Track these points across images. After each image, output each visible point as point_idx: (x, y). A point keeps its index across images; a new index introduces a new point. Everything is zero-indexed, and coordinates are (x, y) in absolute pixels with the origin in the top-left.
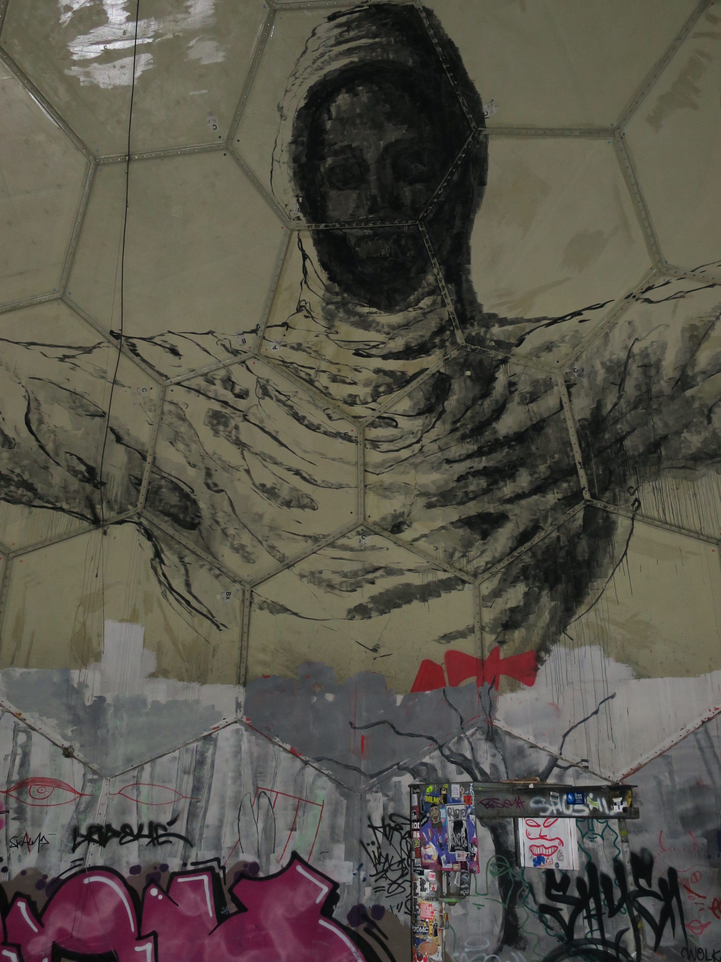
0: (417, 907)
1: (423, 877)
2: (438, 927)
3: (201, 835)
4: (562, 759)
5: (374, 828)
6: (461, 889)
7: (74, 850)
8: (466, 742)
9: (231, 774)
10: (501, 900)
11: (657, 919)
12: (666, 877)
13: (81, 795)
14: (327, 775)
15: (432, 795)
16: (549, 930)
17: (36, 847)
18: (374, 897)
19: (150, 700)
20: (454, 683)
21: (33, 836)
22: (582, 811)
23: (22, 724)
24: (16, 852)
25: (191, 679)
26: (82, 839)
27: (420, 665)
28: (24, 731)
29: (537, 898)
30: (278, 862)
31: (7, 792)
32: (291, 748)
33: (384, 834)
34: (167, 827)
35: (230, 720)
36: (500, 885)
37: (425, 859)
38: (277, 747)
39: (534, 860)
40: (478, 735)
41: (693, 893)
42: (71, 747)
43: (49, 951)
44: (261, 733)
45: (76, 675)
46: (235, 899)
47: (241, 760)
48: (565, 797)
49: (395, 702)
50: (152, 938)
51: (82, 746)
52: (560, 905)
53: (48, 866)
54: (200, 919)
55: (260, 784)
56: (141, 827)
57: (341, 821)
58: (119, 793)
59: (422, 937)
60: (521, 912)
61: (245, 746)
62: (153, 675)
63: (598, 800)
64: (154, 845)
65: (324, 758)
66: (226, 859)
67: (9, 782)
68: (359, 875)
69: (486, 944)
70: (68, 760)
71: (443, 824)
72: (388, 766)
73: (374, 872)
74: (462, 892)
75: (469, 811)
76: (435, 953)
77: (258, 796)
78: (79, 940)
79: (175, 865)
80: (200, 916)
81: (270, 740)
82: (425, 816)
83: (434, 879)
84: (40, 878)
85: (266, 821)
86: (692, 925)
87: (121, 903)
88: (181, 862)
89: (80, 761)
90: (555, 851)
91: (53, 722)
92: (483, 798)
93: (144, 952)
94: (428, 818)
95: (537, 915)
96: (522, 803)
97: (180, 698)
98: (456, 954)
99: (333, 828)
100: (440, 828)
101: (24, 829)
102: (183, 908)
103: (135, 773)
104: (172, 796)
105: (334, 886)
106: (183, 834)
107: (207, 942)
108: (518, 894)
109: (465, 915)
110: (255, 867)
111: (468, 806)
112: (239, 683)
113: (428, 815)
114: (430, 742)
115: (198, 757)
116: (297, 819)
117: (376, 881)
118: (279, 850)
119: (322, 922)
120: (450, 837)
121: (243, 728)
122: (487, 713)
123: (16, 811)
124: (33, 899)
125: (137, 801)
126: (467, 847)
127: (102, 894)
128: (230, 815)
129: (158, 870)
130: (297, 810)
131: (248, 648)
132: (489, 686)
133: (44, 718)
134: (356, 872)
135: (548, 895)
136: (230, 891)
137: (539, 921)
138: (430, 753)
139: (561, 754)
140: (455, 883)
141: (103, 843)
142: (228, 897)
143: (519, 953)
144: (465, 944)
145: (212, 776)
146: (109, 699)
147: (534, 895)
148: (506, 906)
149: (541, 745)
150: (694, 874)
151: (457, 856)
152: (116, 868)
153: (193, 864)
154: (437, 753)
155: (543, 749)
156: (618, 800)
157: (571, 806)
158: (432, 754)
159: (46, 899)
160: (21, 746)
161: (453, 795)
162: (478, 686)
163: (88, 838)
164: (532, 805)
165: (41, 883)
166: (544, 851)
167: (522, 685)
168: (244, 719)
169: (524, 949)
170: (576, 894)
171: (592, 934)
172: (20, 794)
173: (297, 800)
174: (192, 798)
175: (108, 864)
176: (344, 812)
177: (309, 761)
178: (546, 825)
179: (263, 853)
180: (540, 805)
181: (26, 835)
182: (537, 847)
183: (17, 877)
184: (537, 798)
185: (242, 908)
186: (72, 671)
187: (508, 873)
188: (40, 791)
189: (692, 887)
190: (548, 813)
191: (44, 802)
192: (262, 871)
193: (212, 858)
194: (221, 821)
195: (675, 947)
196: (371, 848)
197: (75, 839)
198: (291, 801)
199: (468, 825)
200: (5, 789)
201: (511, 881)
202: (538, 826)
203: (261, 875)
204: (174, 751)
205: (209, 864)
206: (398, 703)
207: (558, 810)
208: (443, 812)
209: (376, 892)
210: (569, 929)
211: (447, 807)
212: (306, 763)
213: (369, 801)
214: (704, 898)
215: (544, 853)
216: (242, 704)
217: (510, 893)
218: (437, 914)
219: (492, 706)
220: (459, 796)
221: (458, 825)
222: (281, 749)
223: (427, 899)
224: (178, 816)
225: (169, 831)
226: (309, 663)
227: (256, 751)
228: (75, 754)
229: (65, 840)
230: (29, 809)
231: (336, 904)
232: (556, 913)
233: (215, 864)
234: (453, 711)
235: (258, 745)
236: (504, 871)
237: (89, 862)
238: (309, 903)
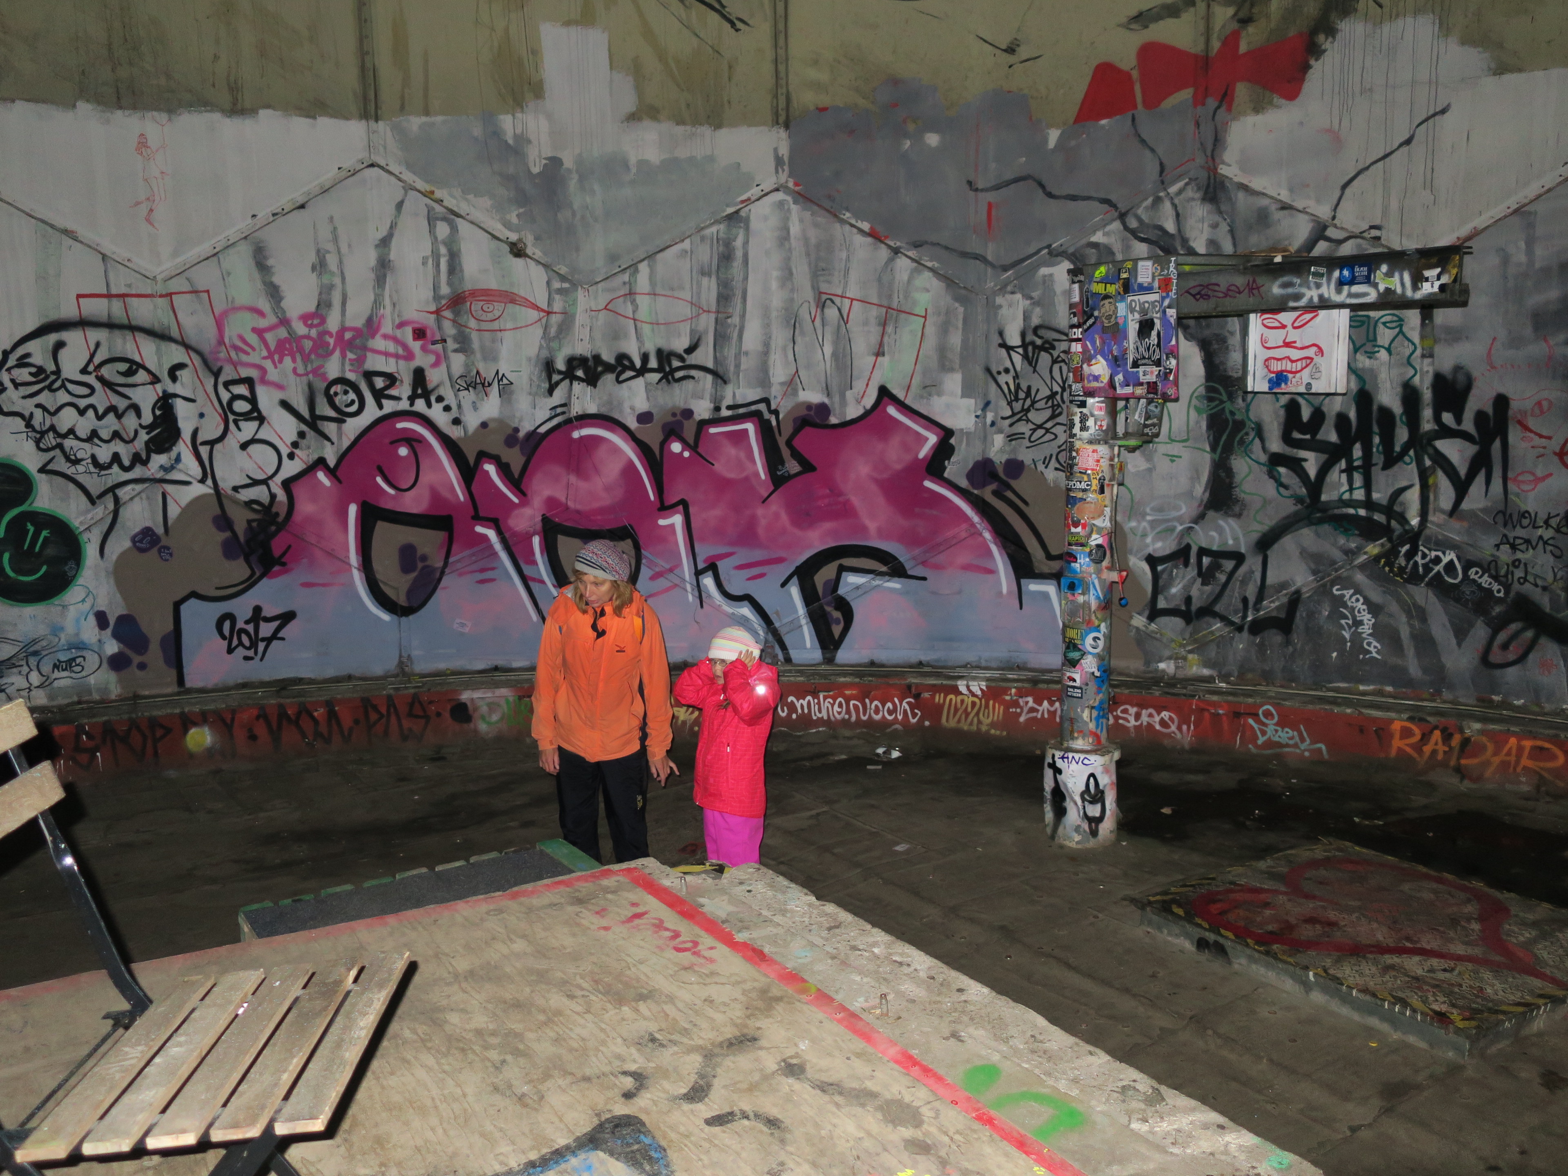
0: (1074, 454)
1: (1084, 410)
2: (1106, 482)
3: (738, 366)
4: (1335, 226)
5: (1009, 349)
6: (1145, 426)
7: (550, 392)
8: (1167, 205)
9: (775, 274)
10: (1208, 449)
11: (1463, 471)
12: (1490, 410)
13: (549, 313)
14: (931, 269)
15: (1105, 281)
16: (1282, 490)
17: (495, 390)
18: (1007, 448)
19: (633, 160)
20: (1151, 103)
21: (488, 373)
22: (1365, 295)
23: (438, 208)
24: (466, 397)
25: (696, 121)
26: (561, 377)
27: (1091, 73)
28: (444, 219)
29: (1267, 444)
30: (859, 402)
31: (437, 312)
32: (871, 228)
33: (1025, 356)
34: (685, 356)
35: (767, 186)
36: (1210, 427)
37: (1089, 381)
38: (847, 227)
39: (1270, 381)
40: (1190, 193)
41: (1531, 431)
42: (520, 240)
43: (539, 526)
44: (819, 206)
45: (508, 124)
46: (796, 455)
47: (790, 250)
48: (1336, 274)
49: (1046, 141)
50: (681, 507)
51: (537, 238)
52: (1303, 454)
53: (518, 414)
54: (747, 483)
55: (824, 287)
56: (645, 358)
57: (956, 339)
58: (605, 308)
59: (1080, 495)
60: (1240, 465)
61: (795, 229)
62: (633, 117)
63: (1397, 275)
64: (668, 382)
65: (926, 243)
66: (779, 399)
67: (437, 297)
68: (985, 417)
69: (1181, 509)
70: (520, 262)
71: (1121, 326)
72: (1032, 250)
73: (1008, 413)
74: (1146, 430)
75: (1166, 302)
76: (1099, 516)
77: (822, 306)
78: (578, 512)
79: (702, 409)
80: (747, 479)
81: (835, 216)
82: (1092, 315)
83: (1103, 413)
84: (510, 431)
85: (836, 342)
86: (1520, 478)
87: (631, 464)
88: (712, 406)
89: (538, 262)
90: (1307, 366)
91: (486, 202)
92: (1192, 283)
93: (672, 526)
94: (1096, 318)
95: (1265, 469)
96: (1258, 288)
97: (682, 153)
98: (1133, 524)
99: (942, 350)
100: (1116, 332)
101: (473, 364)
102: (720, 467)
103: (626, 277)
104: (686, 311)
105: (947, 433)
106: (710, 365)
107: (760, 511)
108: (1238, 439)
109: (1150, 470)
110: (823, 410)
111: (1164, 294)
112: (777, 123)
113: (1096, 313)
114: (1106, 207)
115: (721, 249)
116: (886, 339)
117: (1011, 425)
118: (859, 385)
119: (928, 484)
120: (1132, 347)
121: (789, 199)
122: (1209, 153)
123: (456, 339)
124: (504, 460)
125: (635, 320)
126: (1159, 360)
127: (601, 452)
128: (780, 336)
129: (679, 417)
130: (884, 325)
131: (787, 59)
132: (1216, 104)
133: (471, 197)
134: (979, 413)
135: (1287, 438)
136: (789, 443)
137: (1266, 477)
138: (1105, 226)
139: (1334, 218)
140: (1136, 417)
141: (592, 380)
142: (786, 452)
143: (1231, 521)
144: (1148, 510)
145: (746, 278)
146: (568, 162)
147: (1262, 440)
148: (1216, 457)
149: (1299, 205)
150: (1539, 403)
151: (1141, 374)
152: (616, 416)
153: (729, 408)
154: (1116, 225)
155: (1303, 211)
156: (1432, 273)
157: (1346, 288)
158: (1108, 228)
159: (522, 460)
160: (445, 243)
161: (1140, 280)
162: (1195, 105)
163: (569, 375)
164: (1276, 290)
165: (512, 439)
166: (1289, 366)
167: (1277, 100)
168: (791, 184)
169: (1239, 516)
170: (1333, 437)
171: (1351, 494)
172: (457, 314)
173: (884, 310)
174: (718, 312)
175: (604, 411)
176: (960, 324)
177: (900, 247)
178: (1296, 325)
179: (834, 388)
180: (1290, 290)
181: (478, 372)
182: (1278, 360)
183: (477, 430)
184: (1286, 279)
185: (807, 467)
186: (502, 117)
187: (1223, 409)
188: (485, 308)
189: (1531, 423)
190: (1303, 302)
191: (495, 325)
192: (835, 415)
193: (757, 398)
194: (767, 345)
195: (1485, 510)
196: (1003, 379)
197: (550, 378)
198: (874, 312)
199: (1163, 325)
200: (433, 308)
201: (1227, 420)
202: (1284, 327)
203: (833, 420)
204: (683, 241)
205: (753, 408)
206: (1052, 143)
207: (1321, 297)
208: (1122, 308)
209: (1011, 441)
210: (1315, 487)
211: (1130, 299)
212: (896, 251)
213: (1000, 307)
214: (1549, 438)
215: (1289, 368)
216: (786, 159)
217: (1224, 437)
218: (1105, 464)
219: (1218, 141)
220: (1150, 280)
221: (1146, 327)
222: (855, 230)
223: (1090, 442)
224: (699, 340)
225: (688, 363)
226: (895, 82)
227: (813, 235)
228: (529, 251)
229: (535, 379)
230: (474, 336)
231: (949, 459)
232: (1296, 465)
233: (762, 407)
234: (1148, 153)
235: (816, 225)
236: (1217, 406)
237: (576, 409)
238: (908, 458)
